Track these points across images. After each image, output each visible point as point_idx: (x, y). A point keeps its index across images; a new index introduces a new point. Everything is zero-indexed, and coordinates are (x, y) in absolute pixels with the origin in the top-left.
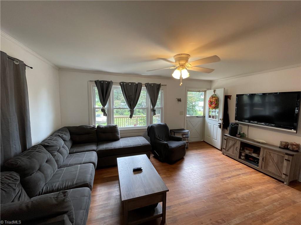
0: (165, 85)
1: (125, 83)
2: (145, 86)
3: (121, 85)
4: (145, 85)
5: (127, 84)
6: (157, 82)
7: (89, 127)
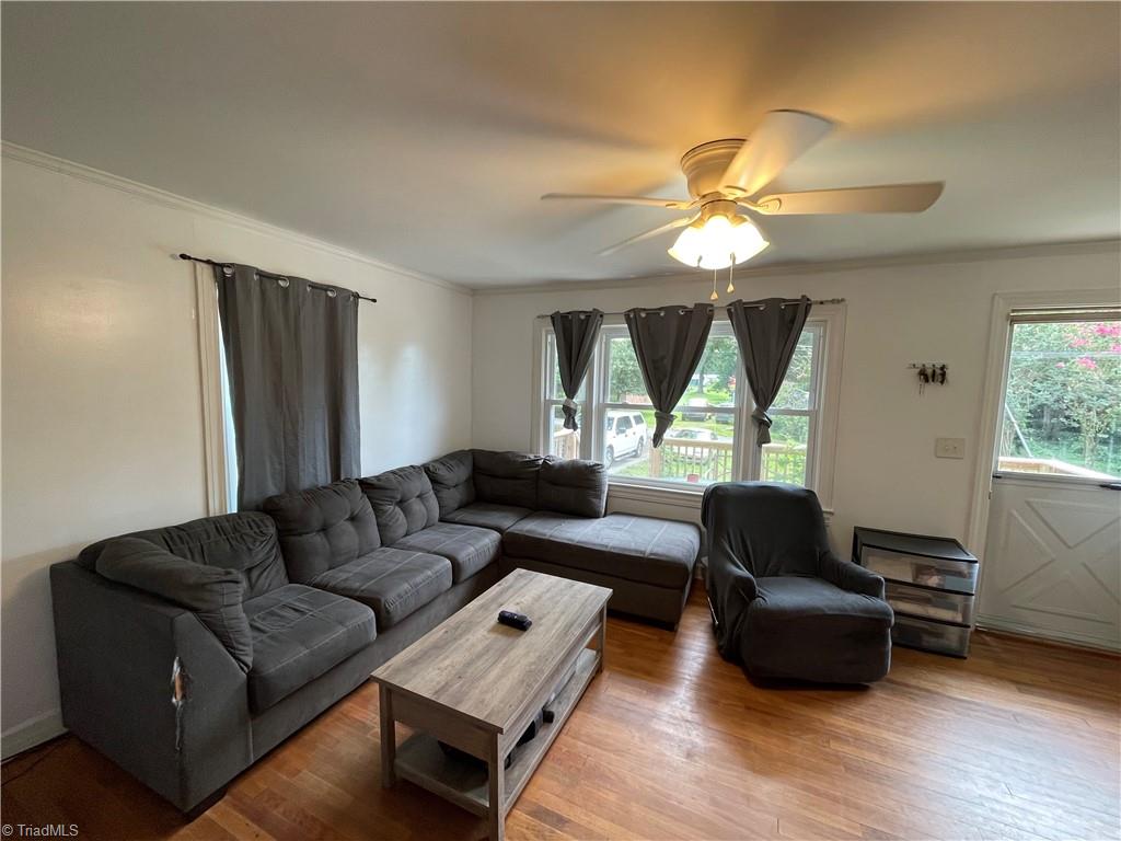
0: (833, 301)
1: (644, 310)
2: (727, 316)
3: (628, 320)
4: (729, 311)
5: (653, 314)
6: (787, 290)
7: (520, 460)
